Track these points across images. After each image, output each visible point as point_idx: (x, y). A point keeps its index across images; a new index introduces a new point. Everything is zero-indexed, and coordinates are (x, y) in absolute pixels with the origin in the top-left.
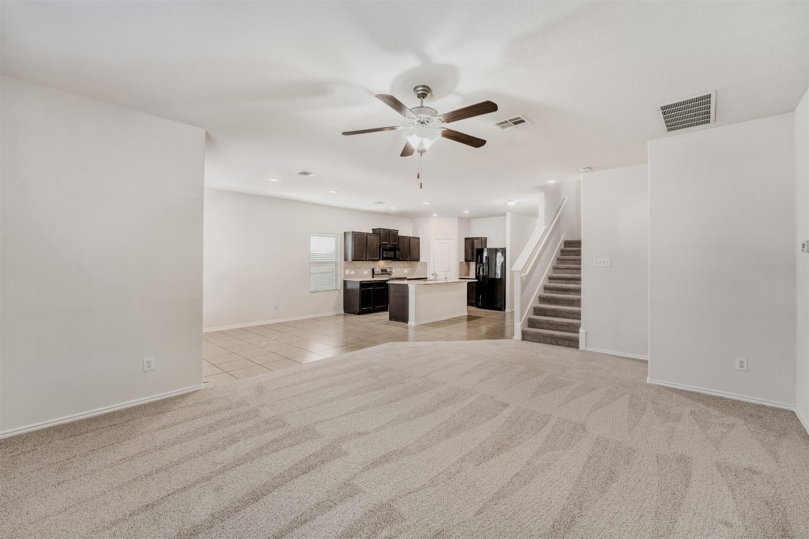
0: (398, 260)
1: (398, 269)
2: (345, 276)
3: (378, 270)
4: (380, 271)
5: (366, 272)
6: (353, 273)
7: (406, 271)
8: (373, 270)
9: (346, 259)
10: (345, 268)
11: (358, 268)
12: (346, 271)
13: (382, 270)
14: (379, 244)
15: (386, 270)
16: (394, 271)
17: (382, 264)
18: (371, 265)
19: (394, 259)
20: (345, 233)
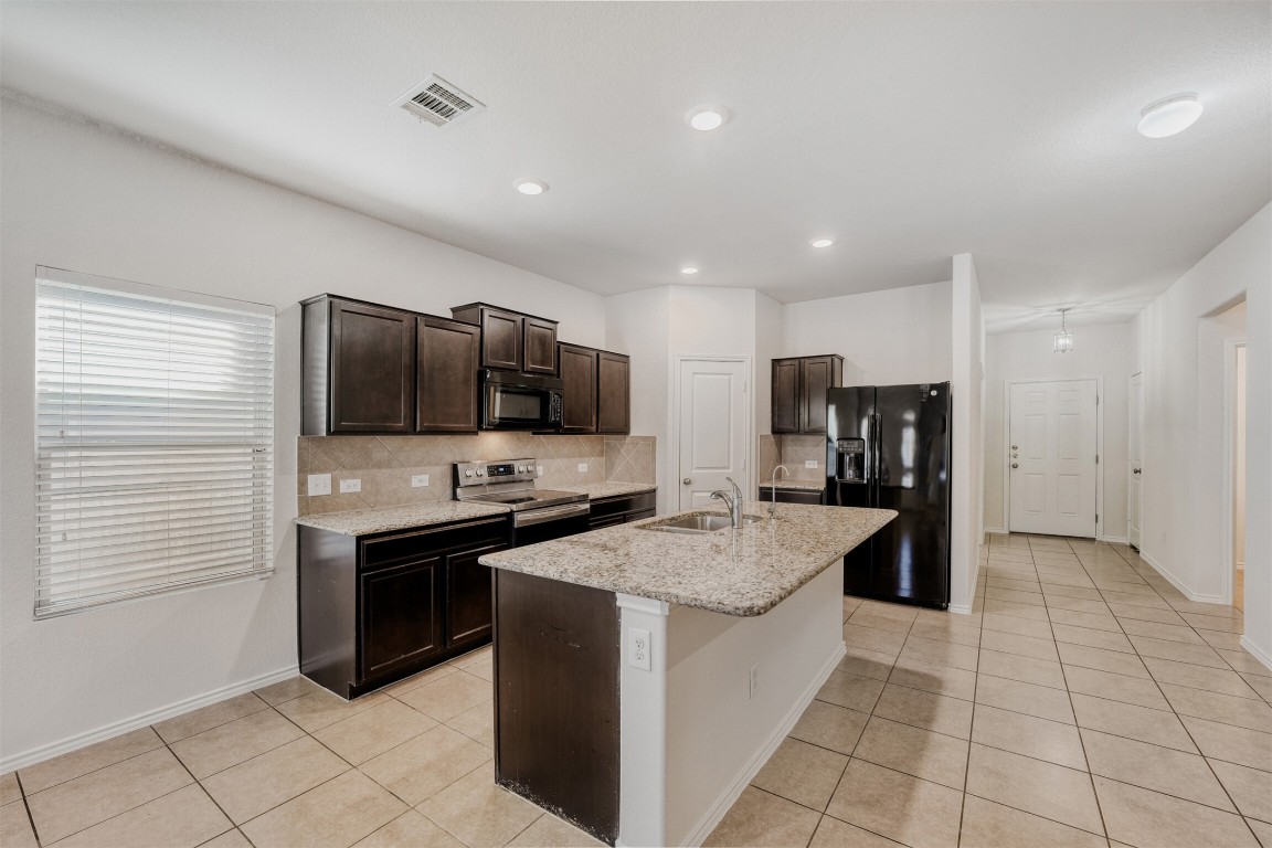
0: (556, 429)
1: (559, 463)
2: (307, 504)
3: (474, 472)
4: (484, 472)
5: (420, 480)
6: (351, 485)
7: (583, 467)
8: (455, 468)
9: (306, 429)
10: (304, 469)
11: (379, 466)
12: (312, 479)
13: (494, 470)
14: (476, 366)
15: (509, 470)
16: (540, 470)
17: (494, 446)
18: (446, 449)
19: (541, 425)
20: (305, 305)
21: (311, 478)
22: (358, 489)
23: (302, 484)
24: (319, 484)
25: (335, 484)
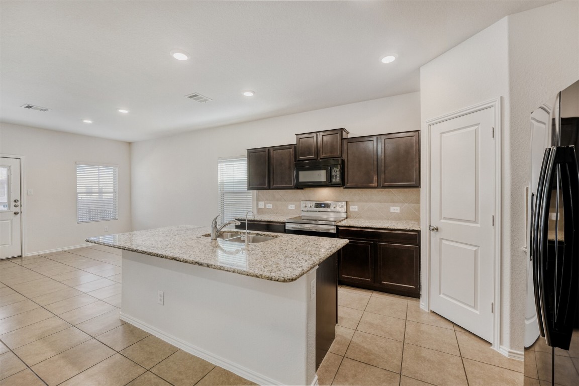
1: (372, 205)
3: (309, 205)
4: (312, 205)
6: (269, 206)
10: (258, 200)
11: (278, 200)
13: (318, 205)
14: (293, 162)
15: (327, 206)
16: (355, 208)
21: (259, 202)
22: (271, 207)
23: (257, 204)
24: (261, 205)
25: (265, 206)
